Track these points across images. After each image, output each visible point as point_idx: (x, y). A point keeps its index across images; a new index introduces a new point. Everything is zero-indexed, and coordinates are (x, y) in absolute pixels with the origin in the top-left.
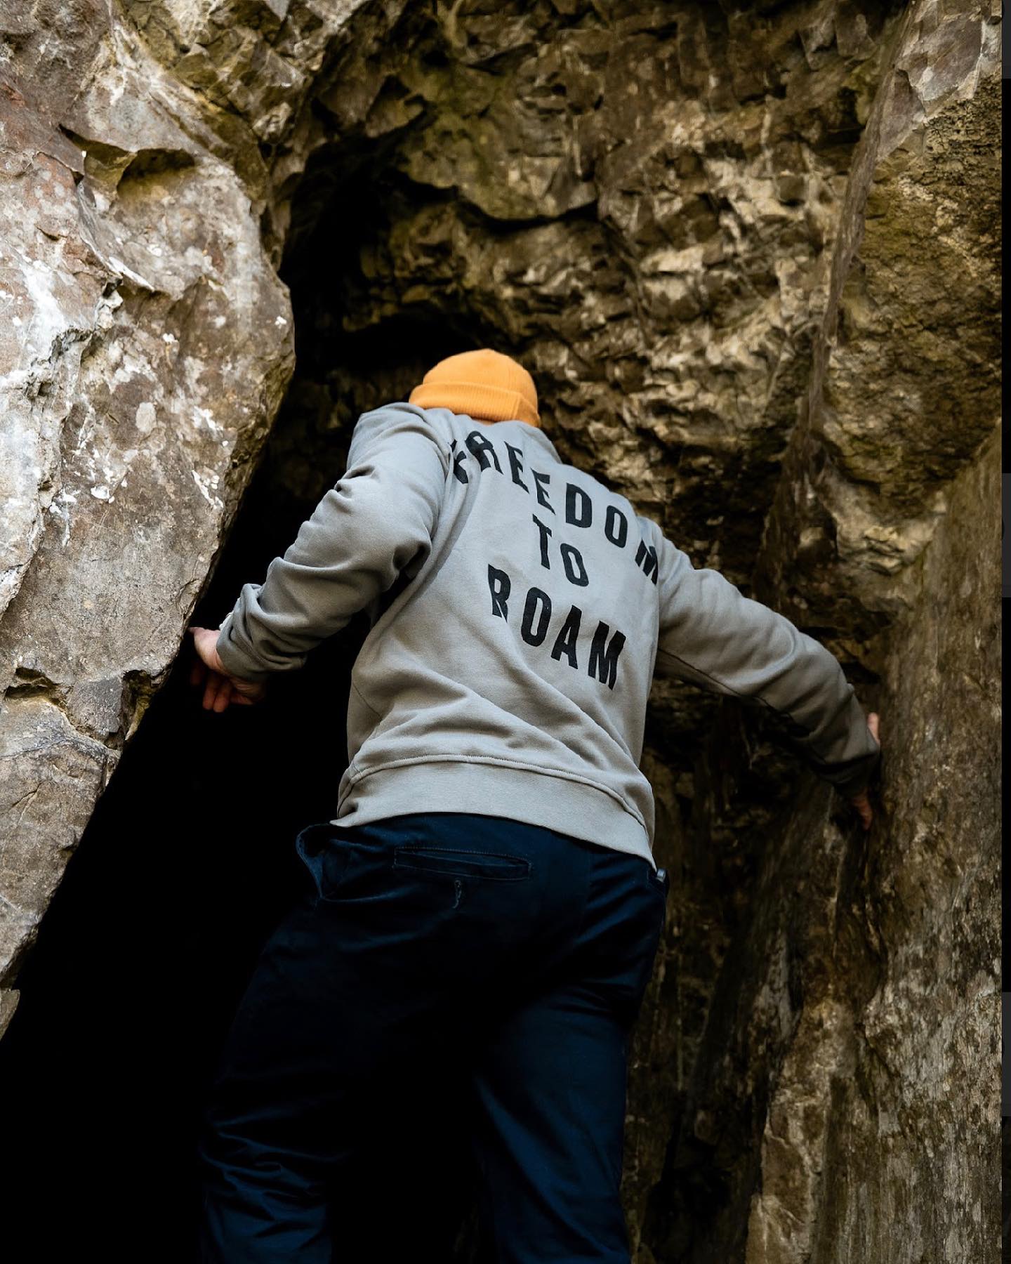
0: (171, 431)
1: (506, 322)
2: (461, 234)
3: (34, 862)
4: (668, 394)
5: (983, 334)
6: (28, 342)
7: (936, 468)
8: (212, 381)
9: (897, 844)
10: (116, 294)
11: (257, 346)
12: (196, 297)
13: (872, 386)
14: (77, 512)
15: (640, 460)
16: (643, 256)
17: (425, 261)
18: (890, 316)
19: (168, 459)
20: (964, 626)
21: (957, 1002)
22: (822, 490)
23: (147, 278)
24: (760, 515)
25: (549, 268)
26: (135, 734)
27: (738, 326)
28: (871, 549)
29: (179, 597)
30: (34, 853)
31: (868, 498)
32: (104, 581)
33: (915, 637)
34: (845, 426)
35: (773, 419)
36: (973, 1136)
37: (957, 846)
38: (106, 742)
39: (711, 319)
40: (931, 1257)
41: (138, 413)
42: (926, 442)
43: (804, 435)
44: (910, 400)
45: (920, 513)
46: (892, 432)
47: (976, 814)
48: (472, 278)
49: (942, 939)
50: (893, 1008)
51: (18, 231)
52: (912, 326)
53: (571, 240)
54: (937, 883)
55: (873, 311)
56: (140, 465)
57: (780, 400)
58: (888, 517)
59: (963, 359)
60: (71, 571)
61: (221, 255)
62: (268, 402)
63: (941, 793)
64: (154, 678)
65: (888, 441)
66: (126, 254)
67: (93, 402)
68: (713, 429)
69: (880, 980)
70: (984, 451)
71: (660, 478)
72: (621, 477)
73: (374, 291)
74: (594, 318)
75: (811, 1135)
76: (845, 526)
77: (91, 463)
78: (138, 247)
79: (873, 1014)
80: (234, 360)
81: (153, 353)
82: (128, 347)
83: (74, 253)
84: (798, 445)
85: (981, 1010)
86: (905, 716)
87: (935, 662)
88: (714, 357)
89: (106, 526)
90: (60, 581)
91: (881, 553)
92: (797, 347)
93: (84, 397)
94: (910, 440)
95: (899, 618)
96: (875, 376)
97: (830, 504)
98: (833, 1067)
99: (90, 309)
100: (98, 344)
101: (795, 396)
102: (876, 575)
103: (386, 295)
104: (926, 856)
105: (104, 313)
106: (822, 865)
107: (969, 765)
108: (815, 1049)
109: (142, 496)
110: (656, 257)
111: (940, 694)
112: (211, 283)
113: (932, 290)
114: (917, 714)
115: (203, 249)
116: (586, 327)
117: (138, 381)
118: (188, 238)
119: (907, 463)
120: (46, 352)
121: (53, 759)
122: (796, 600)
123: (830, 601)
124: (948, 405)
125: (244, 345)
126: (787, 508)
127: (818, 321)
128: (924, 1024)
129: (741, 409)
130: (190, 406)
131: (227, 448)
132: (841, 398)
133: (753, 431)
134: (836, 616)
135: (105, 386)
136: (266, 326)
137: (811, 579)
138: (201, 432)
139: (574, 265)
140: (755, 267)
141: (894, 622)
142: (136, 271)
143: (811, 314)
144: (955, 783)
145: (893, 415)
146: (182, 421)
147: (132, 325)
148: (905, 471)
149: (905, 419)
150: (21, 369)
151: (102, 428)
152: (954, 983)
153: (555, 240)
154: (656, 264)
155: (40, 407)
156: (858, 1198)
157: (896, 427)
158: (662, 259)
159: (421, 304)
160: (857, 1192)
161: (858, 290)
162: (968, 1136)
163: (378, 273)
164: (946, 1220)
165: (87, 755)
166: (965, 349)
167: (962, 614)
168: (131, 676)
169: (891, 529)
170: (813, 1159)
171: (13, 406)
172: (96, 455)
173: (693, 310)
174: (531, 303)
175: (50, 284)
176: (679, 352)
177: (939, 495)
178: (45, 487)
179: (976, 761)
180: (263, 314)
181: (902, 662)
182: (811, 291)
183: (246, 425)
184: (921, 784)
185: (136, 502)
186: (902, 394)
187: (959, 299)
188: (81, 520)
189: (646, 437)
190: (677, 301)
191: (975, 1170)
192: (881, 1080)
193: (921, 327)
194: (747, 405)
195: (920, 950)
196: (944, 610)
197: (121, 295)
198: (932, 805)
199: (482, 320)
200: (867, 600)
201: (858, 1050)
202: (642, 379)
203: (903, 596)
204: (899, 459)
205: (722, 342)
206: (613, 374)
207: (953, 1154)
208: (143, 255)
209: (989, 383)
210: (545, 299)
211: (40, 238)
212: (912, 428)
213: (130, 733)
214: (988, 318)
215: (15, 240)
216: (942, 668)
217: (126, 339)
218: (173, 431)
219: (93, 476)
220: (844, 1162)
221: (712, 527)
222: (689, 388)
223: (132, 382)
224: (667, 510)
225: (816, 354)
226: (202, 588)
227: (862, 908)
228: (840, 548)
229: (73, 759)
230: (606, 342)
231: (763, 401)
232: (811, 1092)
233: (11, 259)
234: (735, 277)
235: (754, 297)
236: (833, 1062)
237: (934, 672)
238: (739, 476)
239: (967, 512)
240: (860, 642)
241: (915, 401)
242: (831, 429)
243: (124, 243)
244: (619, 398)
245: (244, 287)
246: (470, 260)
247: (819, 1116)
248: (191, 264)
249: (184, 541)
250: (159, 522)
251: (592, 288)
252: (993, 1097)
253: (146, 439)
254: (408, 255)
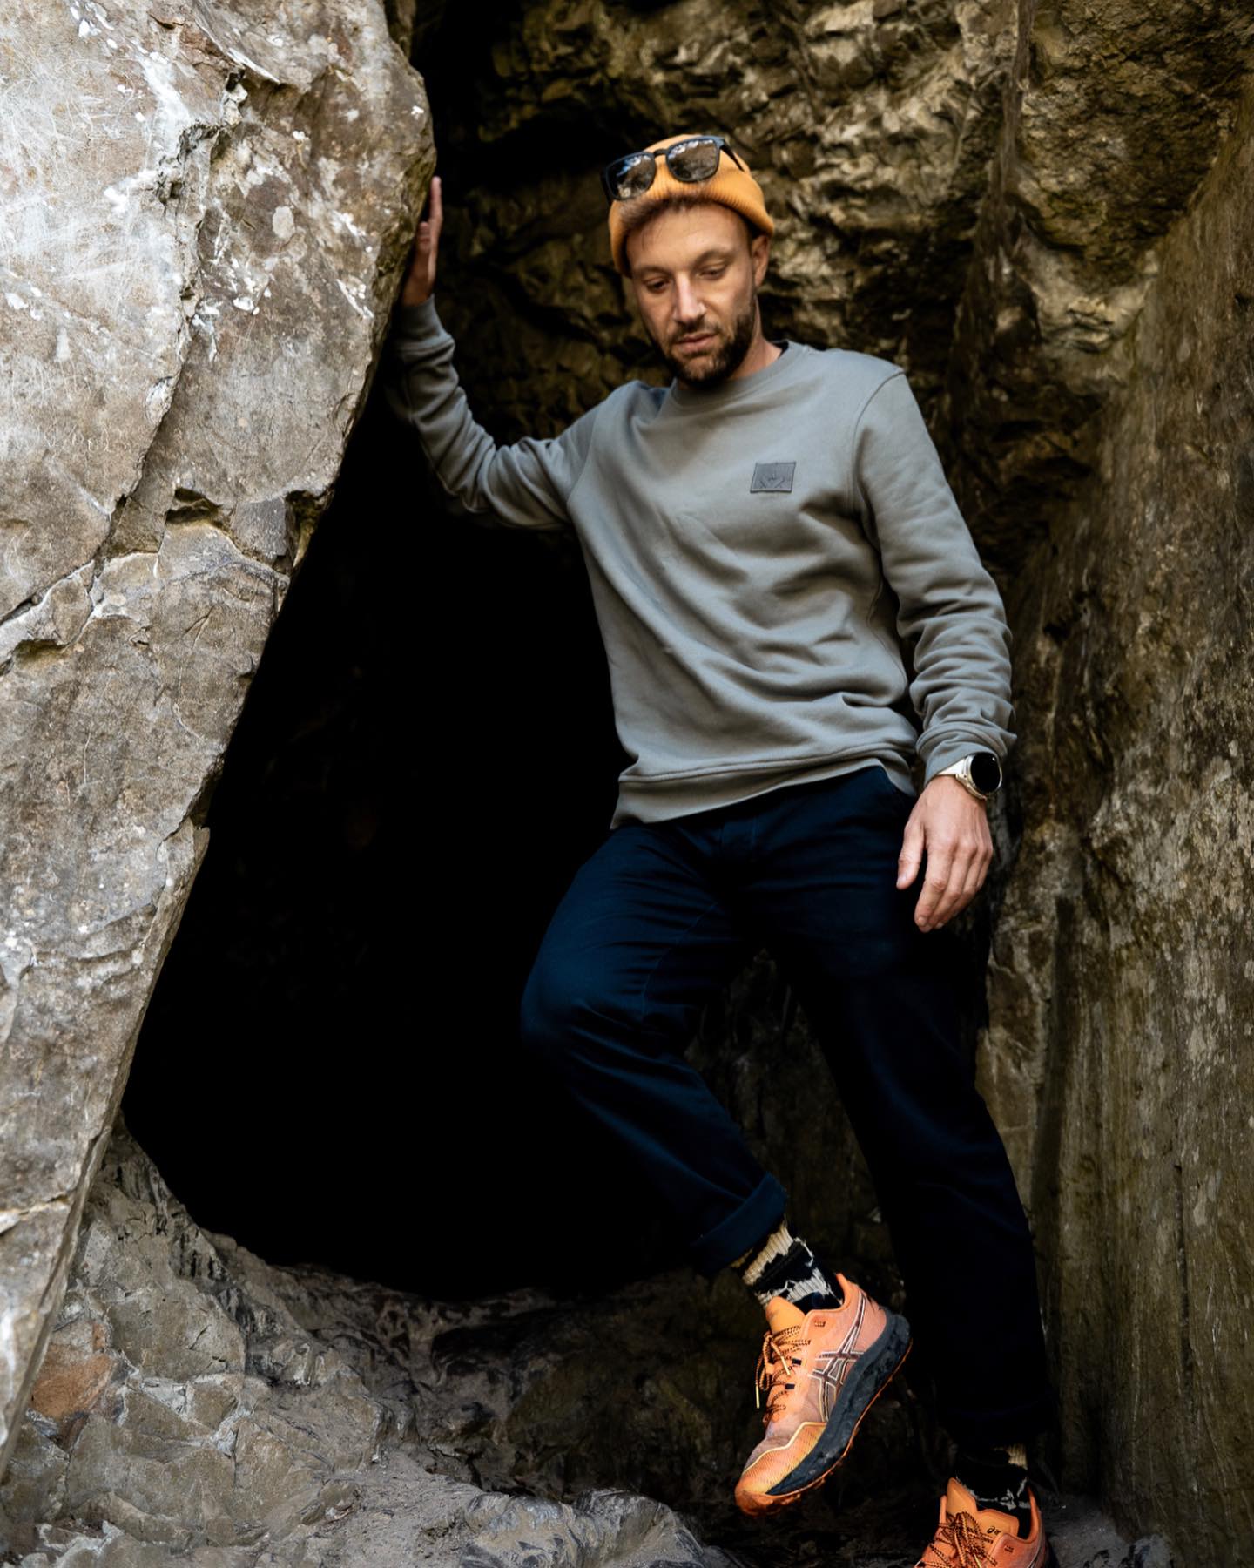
0: (310, 238)
1: (658, 111)
2: (602, 16)
3: (213, 690)
4: (844, 173)
5: (1194, 59)
6: (155, 139)
7: (1146, 223)
8: (348, 181)
9: (1119, 640)
10: (239, 87)
11: (394, 140)
12: (325, 90)
13: (1071, 133)
14: (221, 324)
15: (816, 254)
16: (806, 17)
17: (564, 50)
18: (1087, 48)
19: (311, 266)
20: (1183, 392)
21: (1191, 795)
22: (1019, 262)
23: (270, 70)
24: (950, 305)
25: (702, 44)
26: (303, 561)
27: (916, 86)
28: (1077, 324)
29: (336, 414)
30: (212, 680)
31: (1071, 266)
32: (256, 397)
33: (1129, 417)
34: (1042, 182)
35: (961, 190)
36: (1214, 929)
37: (1184, 631)
38: (274, 567)
39: (886, 83)
40: (1173, 1061)
41: (275, 217)
42: (1134, 194)
43: (996, 203)
44: (1114, 146)
45: (1131, 277)
46: (1095, 185)
47: (1204, 594)
48: (617, 67)
49: (1172, 733)
50: (1121, 814)
51: (131, 21)
52: (1113, 56)
53: (725, 10)
54: (1164, 674)
55: (1068, 42)
56: (281, 274)
57: (969, 166)
58: (1094, 285)
59: (1171, 91)
60: (221, 387)
61: (347, 42)
62: (411, 202)
63: (1166, 577)
64: (318, 498)
65: (1090, 196)
66: (246, 45)
67: (227, 207)
68: (895, 208)
69: (1106, 789)
70: (1199, 197)
71: (838, 271)
72: (795, 275)
73: (510, 92)
74: (755, 96)
75: (1037, 961)
76: (1047, 300)
77: (231, 273)
78: (258, 38)
79: (1100, 824)
80: (371, 158)
81: (285, 152)
82: (257, 147)
83: (192, 42)
84: (991, 217)
85: (1218, 797)
86: (1121, 503)
87: (1152, 438)
88: (892, 124)
89: (253, 339)
90: (211, 398)
91: (1088, 328)
92: (984, 102)
93: (217, 202)
94: (1116, 193)
95: (1111, 399)
96: (1073, 121)
97: (1029, 278)
98: (1059, 890)
99: (214, 102)
100: (226, 143)
101: (984, 160)
102: (1082, 354)
103: (524, 95)
104: (1152, 648)
105: (229, 108)
106: (1037, 680)
107: (1196, 541)
108: (1039, 873)
109: (288, 305)
110: (822, 17)
111: (1160, 472)
112: (339, 74)
113: (1134, 12)
114: (1135, 498)
115: (327, 36)
116: (747, 108)
117: (271, 184)
118: (310, 24)
119: (1113, 220)
120: (174, 150)
121: (222, 583)
122: (996, 393)
123: (1033, 388)
124: (1156, 147)
125: (380, 140)
126: (981, 289)
127: (1007, 67)
128: (1156, 826)
129: (925, 182)
130: (328, 210)
131: (371, 254)
132: (1037, 150)
133: (940, 206)
134: (1040, 406)
135: (237, 189)
136: (402, 117)
137: (1011, 365)
138: (342, 237)
139: (730, 38)
140: (933, 14)
141: (1105, 405)
142: (258, 63)
143: (998, 61)
144: (1180, 563)
145: (1095, 165)
146: (322, 226)
147: (259, 123)
148: (1112, 230)
149: (1109, 169)
150: (150, 168)
151: (239, 235)
152: (1188, 776)
153: (708, 11)
154: (821, 25)
155: (173, 210)
156: (1091, 1018)
157: (1099, 178)
158: (828, 17)
159: (564, 101)
160: (1091, 1011)
161: (1051, 20)
162: (1209, 930)
163: (512, 69)
164: (1188, 1019)
165: (256, 577)
166: (1174, 79)
167: (1181, 381)
168: (294, 497)
169: (1097, 300)
170: (1042, 986)
171: (145, 209)
172: (235, 263)
173: (866, 73)
174: (685, 87)
175: (171, 78)
176: (851, 123)
177: (1150, 254)
178: (186, 295)
179: (1203, 536)
180: (397, 105)
181: (1116, 446)
182: (998, 34)
183: (388, 228)
184: (1142, 571)
185: (281, 313)
186: (1104, 139)
187: (1164, 19)
188: (227, 334)
189: (821, 224)
190: (848, 66)
191: (1217, 963)
192: (1112, 893)
193: (1123, 57)
194: (931, 176)
195: (1148, 750)
196: (1161, 380)
197: (246, 88)
198: (1156, 591)
199: (632, 113)
200: (1074, 384)
201: (1084, 867)
202: (813, 160)
203: (1114, 374)
204: (1104, 217)
205: (899, 107)
206: (780, 158)
207: (1193, 953)
208: (264, 46)
209: (1202, 117)
210: (700, 80)
211: (155, 27)
212: (1117, 177)
213: (297, 560)
214: (1199, 39)
215: (129, 30)
216: (1161, 443)
217: (255, 138)
218: (313, 238)
219: (234, 287)
220: (1075, 983)
221: (900, 322)
222: (866, 163)
223: (265, 184)
224: (848, 307)
225: (1006, 105)
226: (358, 404)
227: (1082, 717)
228: (1042, 327)
229: (243, 582)
230: (770, 122)
231: (949, 169)
232: (1036, 918)
233: (126, 50)
234: (911, 29)
235: (934, 50)
236: (1058, 884)
237: (1152, 449)
238: (927, 260)
239: (1182, 268)
240: (1067, 433)
241: (1118, 146)
242: (1027, 189)
243: (242, 34)
244: (788, 185)
245: (374, 76)
246: (614, 45)
247: (1046, 942)
248: (316, 52)
249: (336, 354)
250: (307, 334)
251: (751, 63)
252: (1234, 884)
253: (285, 245)
254: (546, 46)
